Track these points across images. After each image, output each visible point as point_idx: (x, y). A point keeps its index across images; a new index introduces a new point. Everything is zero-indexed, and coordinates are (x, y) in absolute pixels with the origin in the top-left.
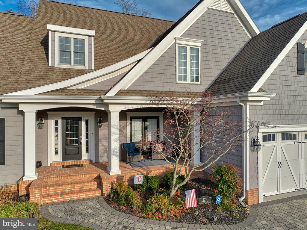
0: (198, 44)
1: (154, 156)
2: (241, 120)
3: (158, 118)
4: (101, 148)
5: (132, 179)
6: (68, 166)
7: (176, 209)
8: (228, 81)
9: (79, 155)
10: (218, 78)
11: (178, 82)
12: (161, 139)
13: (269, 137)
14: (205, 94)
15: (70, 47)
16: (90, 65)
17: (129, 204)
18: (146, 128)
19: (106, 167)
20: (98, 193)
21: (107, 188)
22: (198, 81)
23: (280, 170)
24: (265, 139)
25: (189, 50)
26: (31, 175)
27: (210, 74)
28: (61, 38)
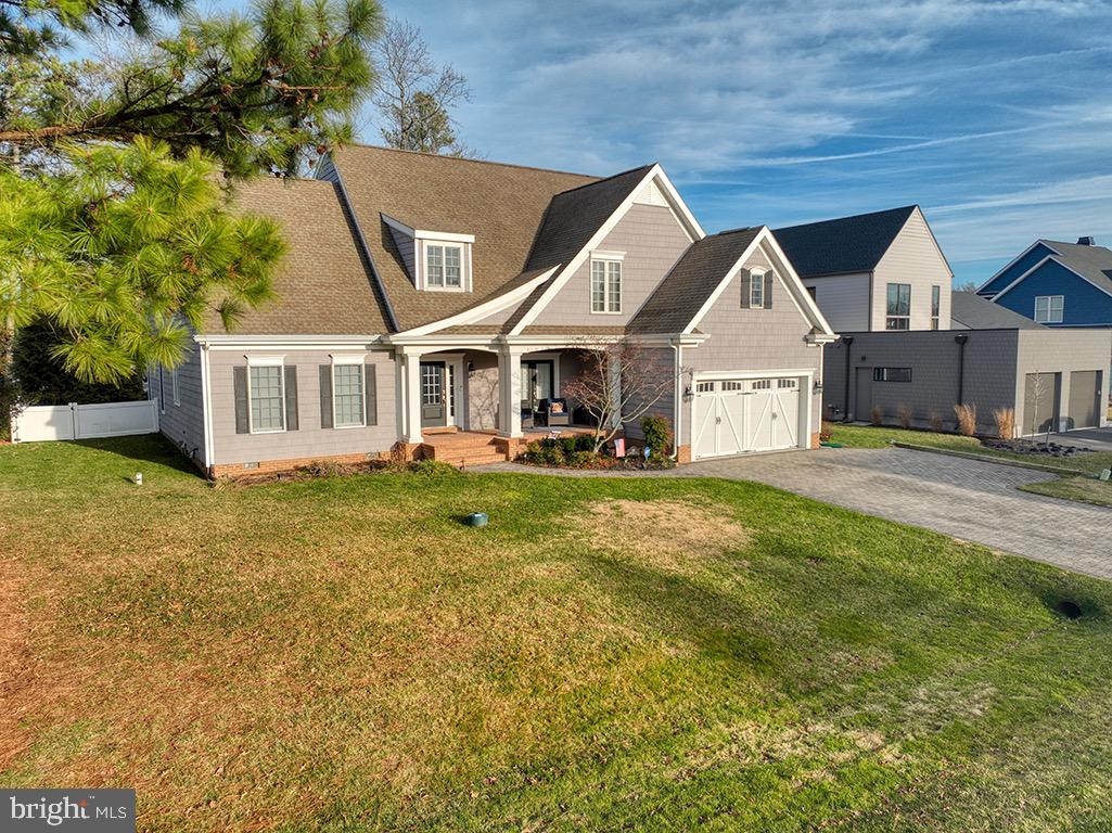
0: (618, 256)
1: (551, 420)
2: (673, 365)
3: (551, 363)
4: (471, 409)
8: (659, 313)
10: (646, 305)
11: (593, 312)
12: (557, 396)
13: (707, 386)
14: (628, 329)
15: (441, 259)
16: (467, 285)
17: (553, 461)
18: (534, 379)
20: (503, 458)
21: (513, 451)
22: (618, 310)
23: (719, 426)
24: (701, 388)
25: (607, 266)
26: (416, 437)
27: (635, 299)
28: (430, 249)
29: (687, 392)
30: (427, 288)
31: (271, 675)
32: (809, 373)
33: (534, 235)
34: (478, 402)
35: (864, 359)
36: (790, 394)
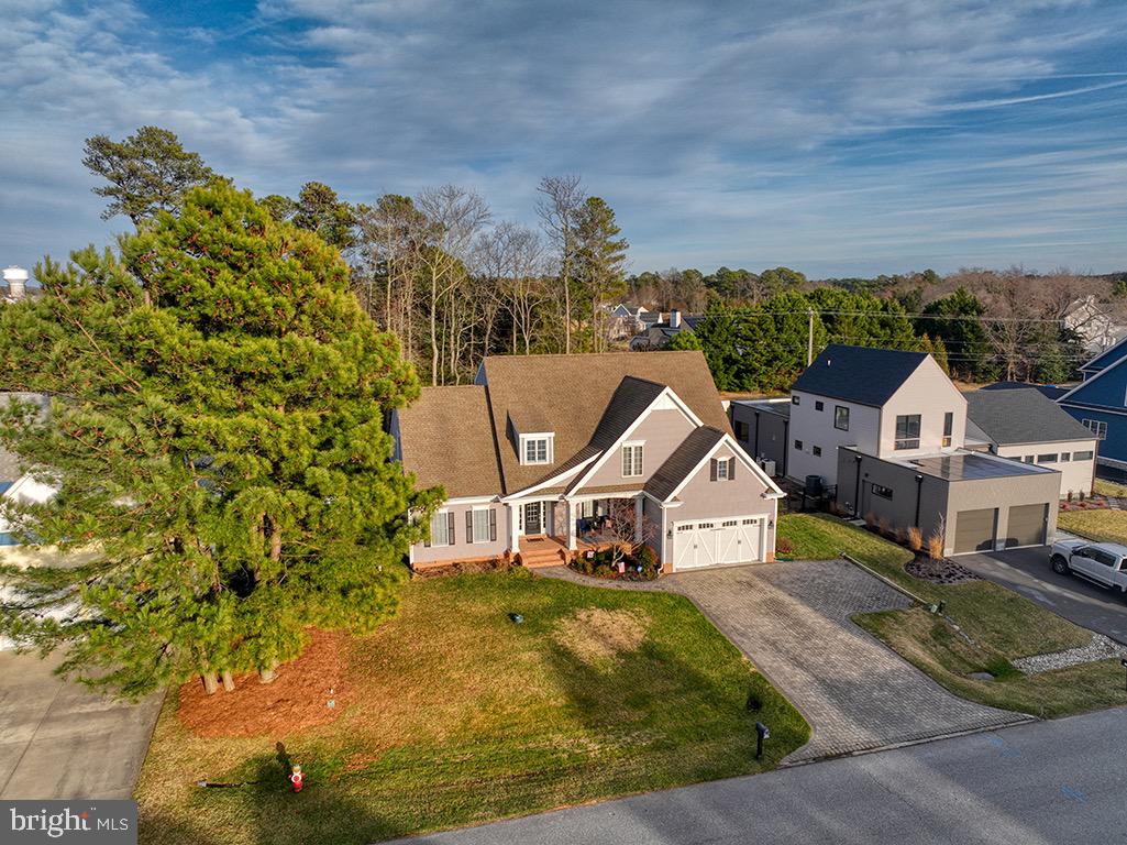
0: (641, 443)
4: (556, 523)
5: (585, 554)
6: (532, 540)
7: (614, 574)
9: (538, 529)
11: (623, 476)
14: (644, 488)
15: (535, 447)
16: (551, 460)
17: (585, 570)
19: (563, 542)
20: (563, 562)
21: (568, 560)
22: (641, 474)
23: (696, 550)
25: (633, 449)
26: (516, 549)
27: (651, 467)
28: (529, 443)
29: (670, 533)
30: (526, 464)
31: (411, 695)
32: (766, 517)
33: (603, 413)
34: (560, 519)
35: (867, 475)
36: (754, 528)
